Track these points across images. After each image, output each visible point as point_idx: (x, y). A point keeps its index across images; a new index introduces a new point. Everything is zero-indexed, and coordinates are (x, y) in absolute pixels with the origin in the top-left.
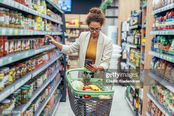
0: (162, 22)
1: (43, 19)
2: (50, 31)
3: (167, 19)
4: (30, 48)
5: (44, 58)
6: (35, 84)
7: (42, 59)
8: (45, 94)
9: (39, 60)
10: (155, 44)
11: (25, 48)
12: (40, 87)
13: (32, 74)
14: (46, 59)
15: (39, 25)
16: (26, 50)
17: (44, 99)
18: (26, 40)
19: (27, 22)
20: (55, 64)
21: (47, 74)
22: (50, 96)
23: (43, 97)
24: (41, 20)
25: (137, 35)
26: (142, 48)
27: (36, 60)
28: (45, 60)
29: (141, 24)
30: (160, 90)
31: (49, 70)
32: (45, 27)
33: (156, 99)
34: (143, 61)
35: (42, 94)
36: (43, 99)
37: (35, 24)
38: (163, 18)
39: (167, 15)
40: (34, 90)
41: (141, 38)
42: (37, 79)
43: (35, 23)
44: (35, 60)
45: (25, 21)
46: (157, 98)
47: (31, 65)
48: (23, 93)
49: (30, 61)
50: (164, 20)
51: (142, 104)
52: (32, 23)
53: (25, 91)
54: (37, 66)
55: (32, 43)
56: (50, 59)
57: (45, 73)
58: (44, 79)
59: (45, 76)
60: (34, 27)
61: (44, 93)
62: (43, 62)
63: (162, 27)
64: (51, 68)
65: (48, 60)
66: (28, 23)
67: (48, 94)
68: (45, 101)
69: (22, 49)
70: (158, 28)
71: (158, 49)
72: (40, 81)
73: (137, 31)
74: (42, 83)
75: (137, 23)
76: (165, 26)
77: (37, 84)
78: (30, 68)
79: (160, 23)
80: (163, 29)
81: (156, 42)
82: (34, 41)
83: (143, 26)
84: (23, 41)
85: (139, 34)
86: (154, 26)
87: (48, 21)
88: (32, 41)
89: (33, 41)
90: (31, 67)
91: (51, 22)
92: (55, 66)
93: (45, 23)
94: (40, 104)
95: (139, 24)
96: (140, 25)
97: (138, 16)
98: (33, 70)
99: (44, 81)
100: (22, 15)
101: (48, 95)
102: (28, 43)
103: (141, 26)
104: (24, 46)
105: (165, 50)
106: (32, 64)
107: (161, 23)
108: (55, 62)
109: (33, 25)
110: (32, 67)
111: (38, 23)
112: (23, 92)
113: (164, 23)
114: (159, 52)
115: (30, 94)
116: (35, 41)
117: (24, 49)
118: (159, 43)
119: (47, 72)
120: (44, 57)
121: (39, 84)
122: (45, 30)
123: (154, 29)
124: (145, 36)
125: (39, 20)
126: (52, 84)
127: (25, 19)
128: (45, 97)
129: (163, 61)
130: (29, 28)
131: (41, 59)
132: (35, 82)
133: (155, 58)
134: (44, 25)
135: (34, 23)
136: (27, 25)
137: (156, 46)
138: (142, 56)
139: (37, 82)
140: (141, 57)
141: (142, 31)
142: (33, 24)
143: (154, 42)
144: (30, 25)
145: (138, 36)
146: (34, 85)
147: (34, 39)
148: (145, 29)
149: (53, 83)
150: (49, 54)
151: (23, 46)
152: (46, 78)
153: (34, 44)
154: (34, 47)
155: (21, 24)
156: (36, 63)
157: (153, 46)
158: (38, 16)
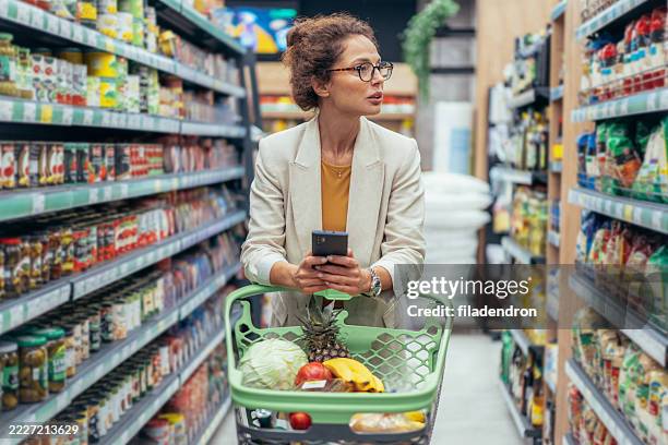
0: (612, 68)
1: (134, 67)
2: (177, 116)
3: (628, 51)
4: (69, 181)
5: (144, 225)
6: (97, 326)
7: (135, 226)
8: (154, 371)
9: (119, 231)
10: (590, 160)
11: (39, 175)
12: (124, 339)
13: (72, 285)
14: (157, 227)
15: (112, 88)
16: (41, 186)
17: (150, 388)
18: (41, 147)
19: (48, 72)
20: (210, 252)
21: (164, 287)
22: (179, 376)
23: (147, 383)
24: (123, 68)
25: (536, 132)
26: (551, 181)
27: (98, 229)
28: (153, 234)
29: (547, 83)
30: (607, 345)
31: (175, 275)
32: (145, 97)
33: (595, 386)
34: (554, 233)
35: (141, 369)
36: (144, 388)
37: (89, 84)
38: (613, 48)
39: (626, 34)
40: (92, 351)
41: (546, 142)
42: (109, 306)
43: (91, 79)
44: (94, 230)
45: (37, 70)
46: (598, 378)
47: (72, 248)
48: (26, 361)
49: (69, 232)
50: (618, 57)
51: (554, 406)
52: (76, 77)
53: (37, 353)
54: (109, 256)
55: (75, 159)
56: (176, 231)
57: (155, 286)
58: (148, 308)
59: (156, 296)
60: (86, 94)
61: (148, 364)
62: (139, 240)
63: (611, 87)
64: (188, 268)
65: (170, 234)
66: (53, 78)
67: (171, 370)
68: (151, 395)
69: (24, 180)
70: (598, 94)
71: (598, 178)
72: (126, 316)
73: (537, 115)
74: (138, 323)
75: (533, 81)
76: (621, 82)
77: (110, 328)
78: (65, 260)
79: (604, 73)
80: (613, 93)
81: (592, 152)
82: (87, 151)
83: (554, 91)
84: (27, 148)
85: (541, 128)
86: (584, 86)
87: (165, 80)
88: (74, 151)
89: (81, 154)
90: (71, 257)
91: (180, 83)
92: (210, 258)
93: (144, 81)
94: (127, 406)
95: (540, 85)
96: (542, 90)
97: (536, 55)
98: (83, 270)
99: (147, 317)
100: (13, 43)
101: (168, 372)
102: (57, 159)
103: (548, 92)
104: (34, 170)
105: (624, 180)
106: (77, 245)
107: (608, 72)
108: (213, 241)
109: (78, 86)
110: (81, 256)
111: (103, 79)
112: (27, 356)
113: (617, 72)
114: (604, 191)
115: (61, 365)
116: (97, 152)
117: (31, 182)
118: (602, 155)
119: (166, 282)
120: (147, 221)
121: (119, 328)
122: (144, 111)
123: (587, 100)
124: (560, 133)
125: (107, 66)
126: (194, 329)
127: (38, 59)
128: (156, 381)
129: (619, 226)
130: (59, 97)
131: (130, 226)
132: (98, 318)
133: (593, 216)
134: (141, 91)
135: (84, 79)
136: (49, 86)
137: (593, 168)
138: (553, 212)
139: (109, 317)
140: (549, 218)
141: (550, 111)
142: (82, 84)
143: (587, 150)
144: (65, 87)
145: (538, 135)
146: (92, 332)
147: (85, 146)
148: (559, 102)
149: (199, 324)
150: (173, 208)
151: (27, 169)
152: (159, 304)
153: (90, 164)
154: (87, 177)
155: (12, 78)
156: (102, 241)
157: (583, 167)
158: (105, 53)
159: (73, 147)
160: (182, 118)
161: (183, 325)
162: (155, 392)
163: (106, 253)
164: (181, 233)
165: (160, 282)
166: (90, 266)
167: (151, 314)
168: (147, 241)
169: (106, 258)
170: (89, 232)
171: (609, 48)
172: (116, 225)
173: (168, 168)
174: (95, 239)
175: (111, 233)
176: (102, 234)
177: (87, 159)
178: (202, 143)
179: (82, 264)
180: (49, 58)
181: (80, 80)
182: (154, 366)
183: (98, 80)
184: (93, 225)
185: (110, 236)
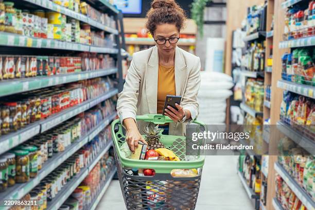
0: (301, 23)
1: (69, 19)
2: (88, 44)
3: (311, 14)
4: (39, 75)
5: (72, 96)
6: (51, 145)
7: (69, 96)
8: (77, 166)
9: (61, 99)
10: (288, 67)
11: (25, 72)
12: (63, 151)
13: (41, 125)
14: (79, 97)
15: (59, 29)
16: (26, 77)
17: (74, 174)
18: (26, 58)
19: (30, 21)
20: (102, 109)
21: (82, 126)
22: (88, 168)
23: (73, 172)
24: (64, 20)
25: (258, 53)
26: (266, 76)
27: (52, 98)
28: (77, 101)
29: (265, 29)
30: (297, 157)
31: (86, 120)
32: (74, 34)
33: (290, 176)
34: (267, 101)
35: (71, 165)
36: (72, 174)
37: (48, 27)
38: (302, 13)
39: (310, 6)
40: (49, 157)
41: (264, 58)
42: (56, 135)
43: (50, 25)
44: (50, 98)
45: (24, 20)
46: (292, 172)
47: (40, 107)
48: (19, 162)
49: (39, 100)
50: (305, 17)
51: (266, 184)
52: (42, 24)
53: (25, 158)
54: (57, 111)
55: (42, 64)
56: (87, 99)
57: (77, 125)
58: (74, 136)
59: (78, 130)
60: (47, 33)
61: (74, 163)
62: (70, 103)
63: (301, 32)
64: (92, 116)
65: (84, 100)
66: (32, 25)
67: (84, 165)
68: (75, 178)
69: (18, 74)
70: (293, 35)
71: (293, 76)
72: (64, 140)
73: (259, 45)
74: (69, 143)
75: (258, 28)
76: (307, 29)
77: (57, 146)
78: (37, 113)
79: (297, 25)
80: (302, 35)
81: (290, 63)
82: (47, 60)
83: (268, 34)
84: (20, 59)
85: (261, 51)
86: (286, 31)
87: (83, 26)
88: (41, 60)
89: (45, 61)
90: (40, 112)
91: (89, 27)
92: (102, 111)
93: (73, 26)
94: (65, 183)
95: (261, 30)
96: (262, 33)
97: (259, 16)
98: (45, 118)
99: (73, 140)
100: (14, 7)
101: (83, 166)
102: (34, 64)
103: (265, 34)
104: (23, 69)
105: (307, 77)
106: (42, 106)
107: (300, 24)
108: (103, 103)
109: (43, 29)
110: (44, 111)
111: (56, 25)
112: (20, 160)
113: (304, 24)
114: (296, 82)
115: (35, 164)
116: (52, 60)
117: (22, 75)
118: (296, 64)
119: (82, 123)
120: (74, 94)
121: (62, 146)
122: (73, 41)
123: (287, 38)
124: (271, 53)
125: (57, 19)
126: (95, 146)
127: (25, 15)
128: (77, 171)
129: (304, 99)
130: (35, 34)
131: (66, 97)
132: (52, 141)
133: (290, 94)
134: (72, 31)
135: (46, 25)
136: (30, 28)
137: (290, 70)
138: (267, 91)
139: (56, 141)
140: (265, 94)
141: (266, 43)
142: (45, 28)
143: (287, 62)
144: (38, 29)
145: (260, 54)
146: (49, 148)
147: (46, 58)
148: (271, 39)
149: (97, 143)
150: (85, 88)
151: (20, 69)
152: (79, 134)
153: (48, 67)
154: (47, 73)
155: (13, 24)
156: (54, 104)
157: (285, 70)
158: (56, 12)
159: (41, 58)
160: (90, 44)
161: (90, 144)
162: (77, 176)
163: (56, 110)
164: (89, 100)
165: (80, 123)
166: (48, 116)
167: (76, 139)
168: (73, 104)
169: (55, 112)
170: (48, 99)
171: (300, 13)
172: (60, 96)
173: (84, 68)
174: (50, 103)
175: (58, 100)
176: (54, 100)
177: (47, 64)
178: (98, 56)
179: (45, 115)
180: (31, 15)
181: (44, 25)
182: (77, 164)
183: (53, 25)
184: (49, 96)
185: (57, 101)
